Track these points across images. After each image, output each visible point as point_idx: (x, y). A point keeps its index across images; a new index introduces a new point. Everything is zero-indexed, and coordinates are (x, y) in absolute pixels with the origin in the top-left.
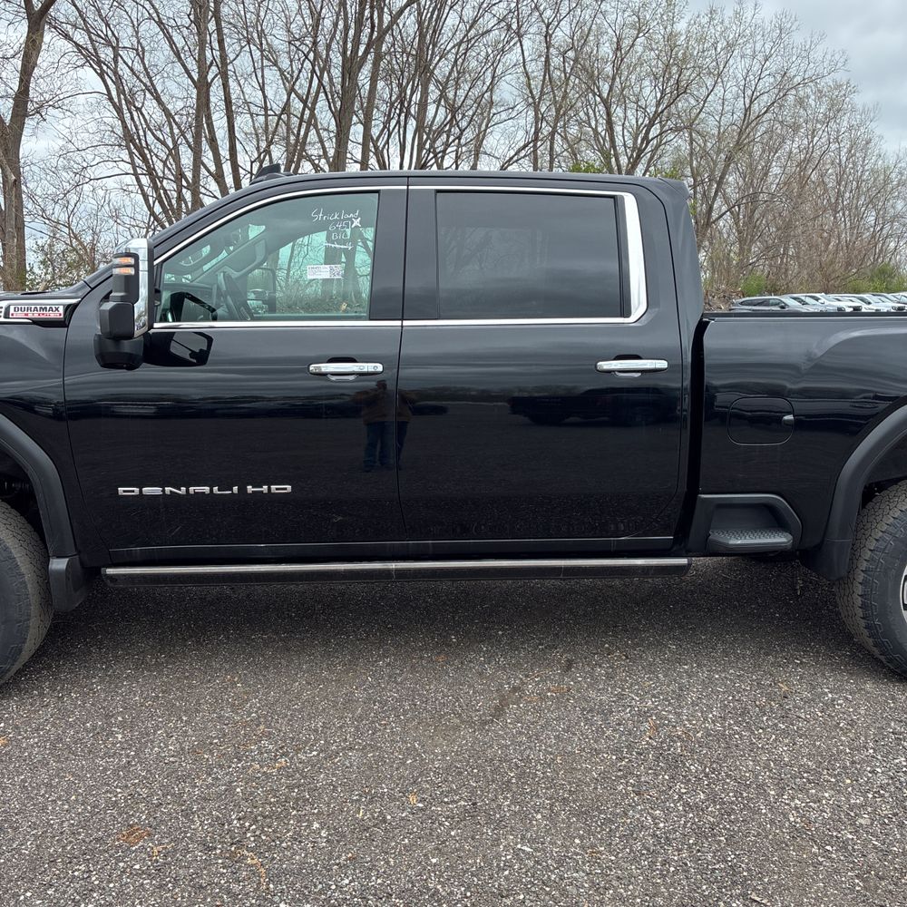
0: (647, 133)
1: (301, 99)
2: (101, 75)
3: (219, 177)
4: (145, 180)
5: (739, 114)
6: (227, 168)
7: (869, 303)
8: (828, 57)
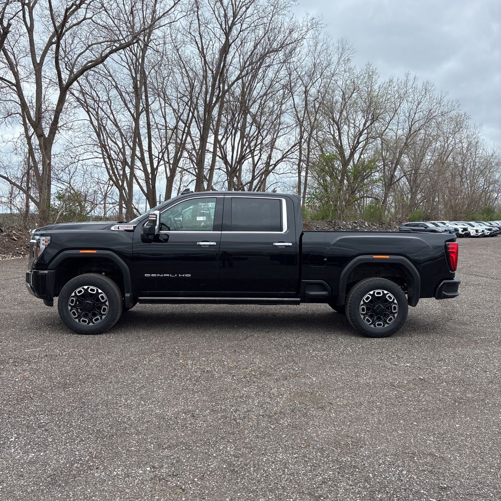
0: (358, 139)
1: (183, 122)
2: (88, 112)
3: (142, 160)
4: (107, 160)
5: (406, 130)
6: (146, 155)
7: (474, 226)
8: (450, 103)
